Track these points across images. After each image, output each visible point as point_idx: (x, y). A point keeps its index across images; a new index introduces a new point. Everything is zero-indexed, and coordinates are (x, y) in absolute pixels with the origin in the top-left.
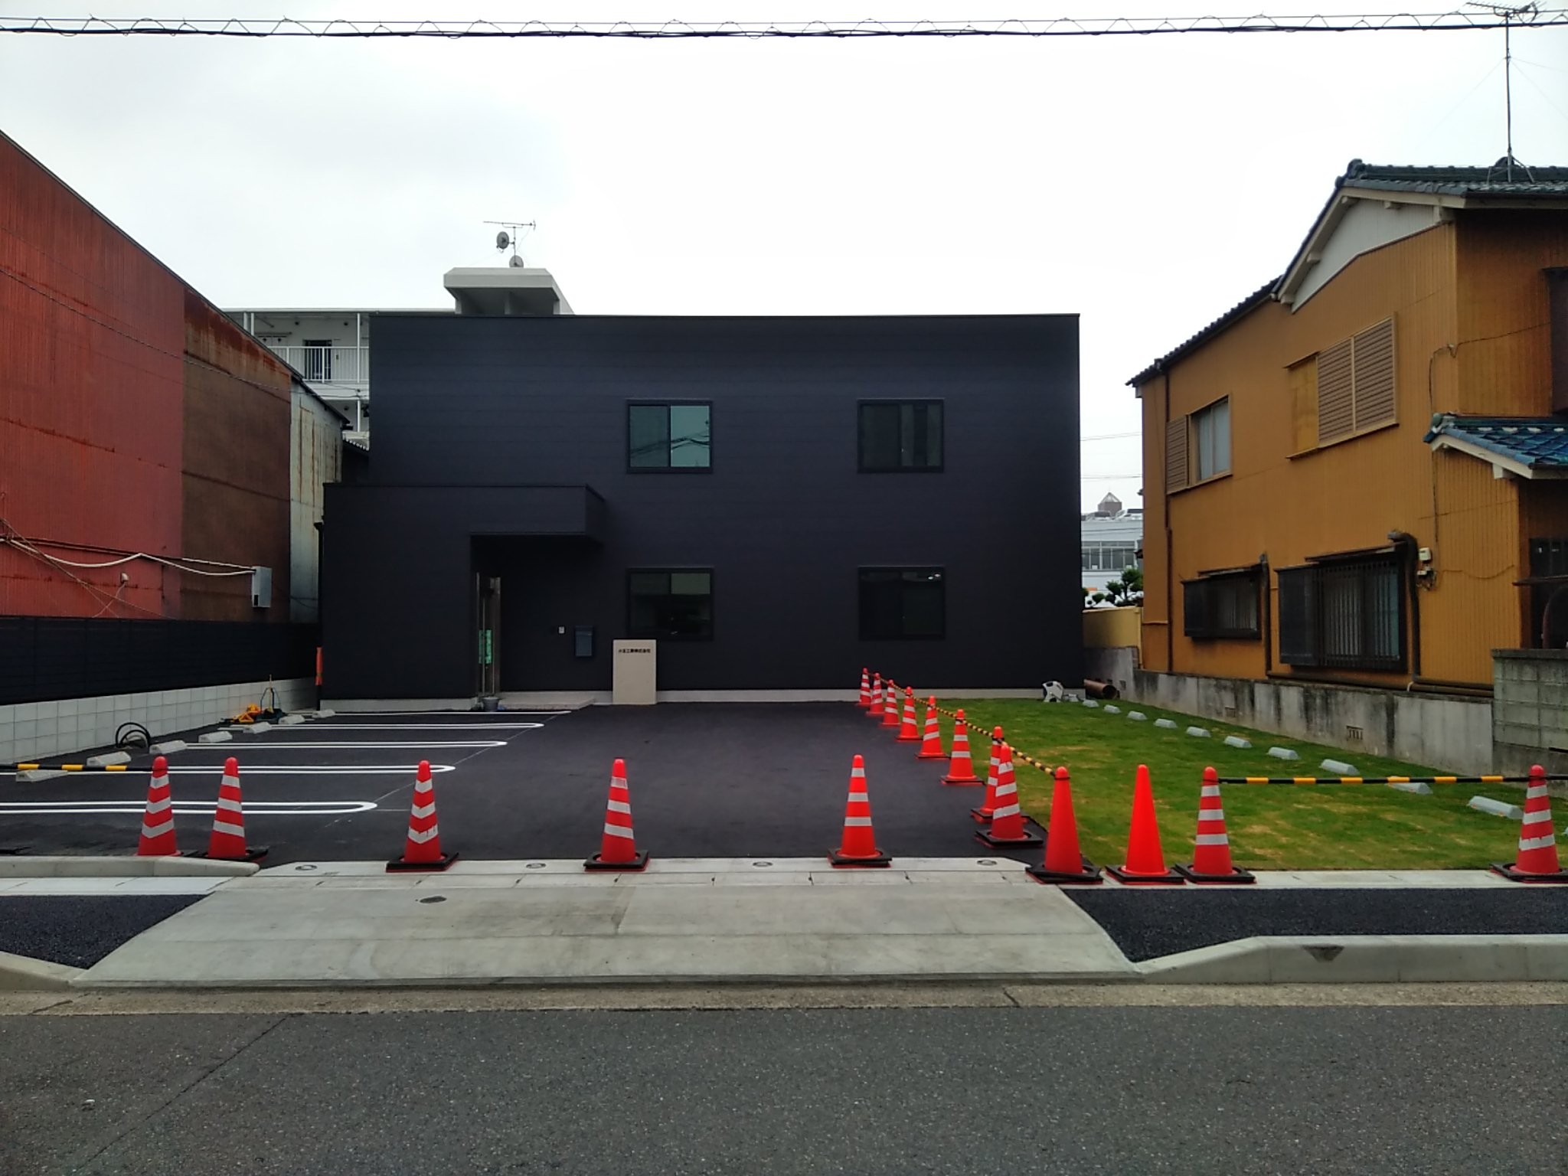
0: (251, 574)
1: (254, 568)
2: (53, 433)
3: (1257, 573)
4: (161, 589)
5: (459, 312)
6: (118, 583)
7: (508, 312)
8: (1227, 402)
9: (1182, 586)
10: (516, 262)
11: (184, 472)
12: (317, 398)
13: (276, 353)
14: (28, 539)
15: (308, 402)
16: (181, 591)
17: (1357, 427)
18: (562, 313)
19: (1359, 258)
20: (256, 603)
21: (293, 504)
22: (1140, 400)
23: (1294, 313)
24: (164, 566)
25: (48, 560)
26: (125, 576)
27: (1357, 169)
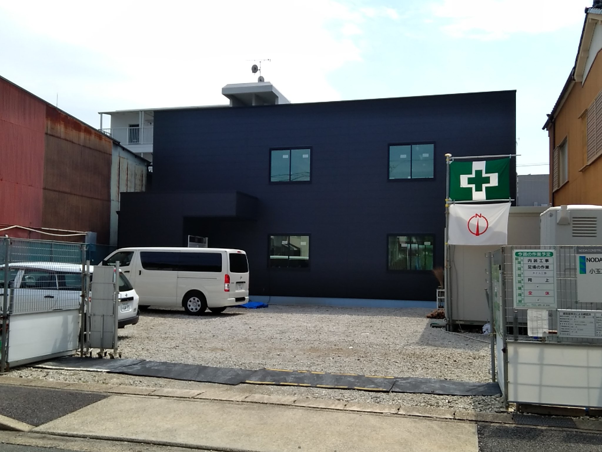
1: (86, 232)
5: (231, 106)
7: (254, 104)
8: (567, 138)
10: (261, 79)
12: (129, 152)
15: (123, 154)
18: (279, 103)
19: (598, 54)
24: (30, 231)
26: (7, 236)
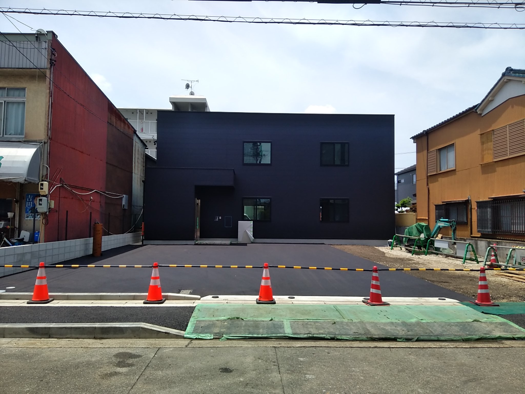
0: (122, 197)
1: (123, 195)
2: (74, 149)
3: (467, 203)
4: (100, 202)
5: (173, 110)
6: (90, 200)
7: (190, 110)
8: (454, 145)
9: (434, 206)
10: (192, 94)
11: (107, 163)
12: (139, 138)
13: (130, 123)
14: (68, 185)
15: (137, 140)
16: (105, 203)
17: (509, 155)
19: (510, 99)
20: (124, 207)
21: (133, 174)
22: (415, 144)
23: (482, 117)
24: (101, 194)
25: (73, 192)
26: (92, 198)
27: (509, 70)
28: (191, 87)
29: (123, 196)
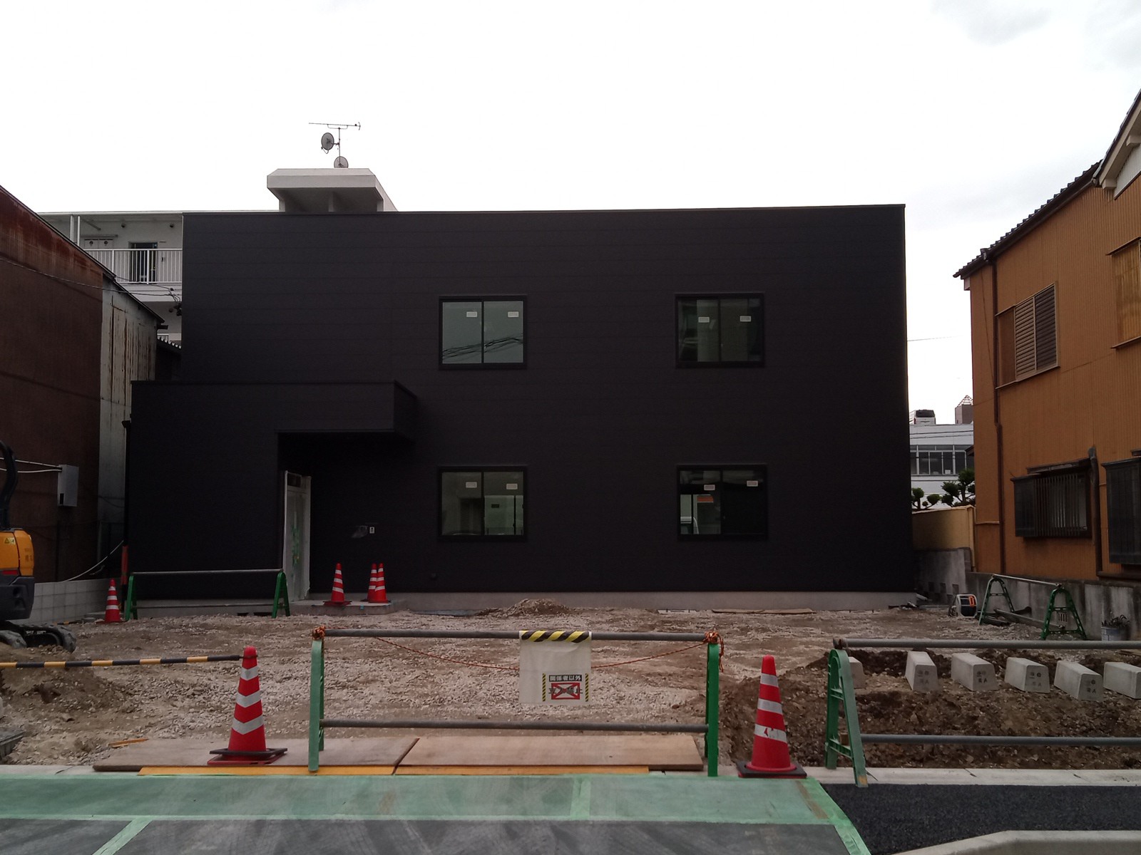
0: (56, 473)
3: (1085, 468)
5: (283, 213)
7: (331, 210)
8: (1053, 292)
9: (1012, 483)
10: (341, 163)
12: (129, 296)
15: (120, 302)
18: (384, 211)
20: (62, 502)
21: (103, 403)
22: (968, 291)
23: (1116, 197)
28: (339, 144)
29: (61, 469)
